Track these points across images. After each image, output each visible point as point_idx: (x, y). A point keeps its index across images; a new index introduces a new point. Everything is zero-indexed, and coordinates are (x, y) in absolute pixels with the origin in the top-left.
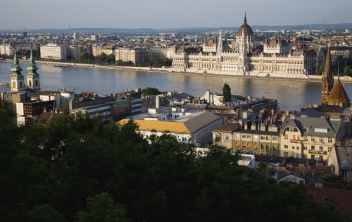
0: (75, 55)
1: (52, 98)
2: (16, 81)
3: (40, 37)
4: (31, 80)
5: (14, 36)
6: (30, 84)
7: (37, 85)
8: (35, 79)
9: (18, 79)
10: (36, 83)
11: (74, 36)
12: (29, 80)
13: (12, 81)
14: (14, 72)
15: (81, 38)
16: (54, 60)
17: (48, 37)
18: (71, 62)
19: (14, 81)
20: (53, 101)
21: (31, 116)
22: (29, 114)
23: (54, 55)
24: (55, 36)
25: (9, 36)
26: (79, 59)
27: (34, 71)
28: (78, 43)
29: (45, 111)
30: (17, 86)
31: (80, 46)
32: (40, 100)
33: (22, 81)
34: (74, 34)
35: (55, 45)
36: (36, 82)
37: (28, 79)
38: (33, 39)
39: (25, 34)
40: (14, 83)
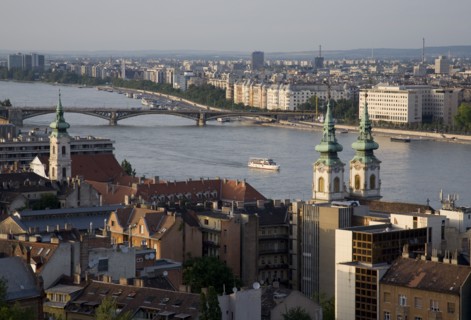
0: (443, 112)
1: (422, 223)
2: (326, 176)
3: (354, 69)
4: (361, 173)
5: (293, 67)
6: (358, 182)
7: (373, 186)
8: (370, 172)
9: (330, 172)
10: (372, 182)
11: (437, 67)
12: (356, 173)
13: (317, 175)
14: (323, 153)
15: (453, 71)
16: (391, 126)
17: (373, 69)
18: (432, 131)
19: (322, 175)
20: (424, 230)
21: (370, 265)
22: (364, 259)
23: (391, 113)
24: (390, 65)
25: (282, 66)
26: (454, 123)
27: (369, 152)
28: (449, 84)
29: (406, 255)
30: (326, 189)
31: (457, 90)
32: (390, 226)
33: (339, 175)
34: (438, 62)
35: (397, 89)
36: (373, 178)
37: (354, 172)
38: (338, 72)
39: (319, 62)
40: (321, 179)
